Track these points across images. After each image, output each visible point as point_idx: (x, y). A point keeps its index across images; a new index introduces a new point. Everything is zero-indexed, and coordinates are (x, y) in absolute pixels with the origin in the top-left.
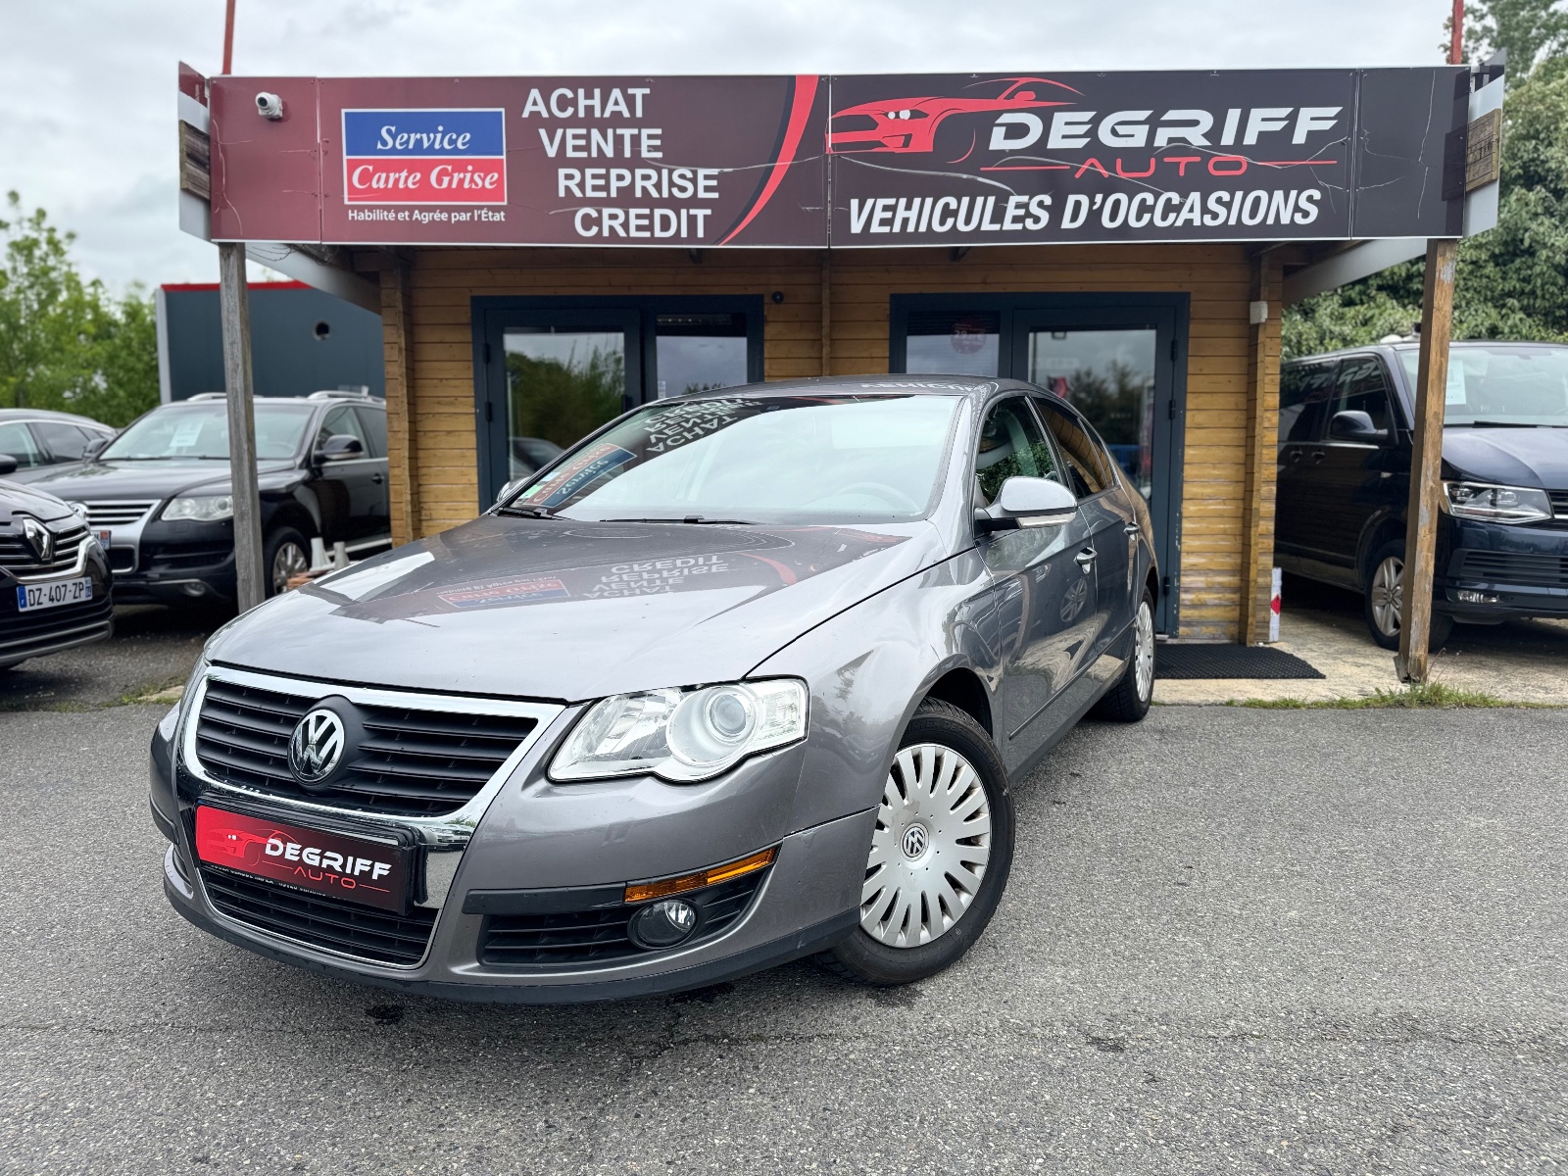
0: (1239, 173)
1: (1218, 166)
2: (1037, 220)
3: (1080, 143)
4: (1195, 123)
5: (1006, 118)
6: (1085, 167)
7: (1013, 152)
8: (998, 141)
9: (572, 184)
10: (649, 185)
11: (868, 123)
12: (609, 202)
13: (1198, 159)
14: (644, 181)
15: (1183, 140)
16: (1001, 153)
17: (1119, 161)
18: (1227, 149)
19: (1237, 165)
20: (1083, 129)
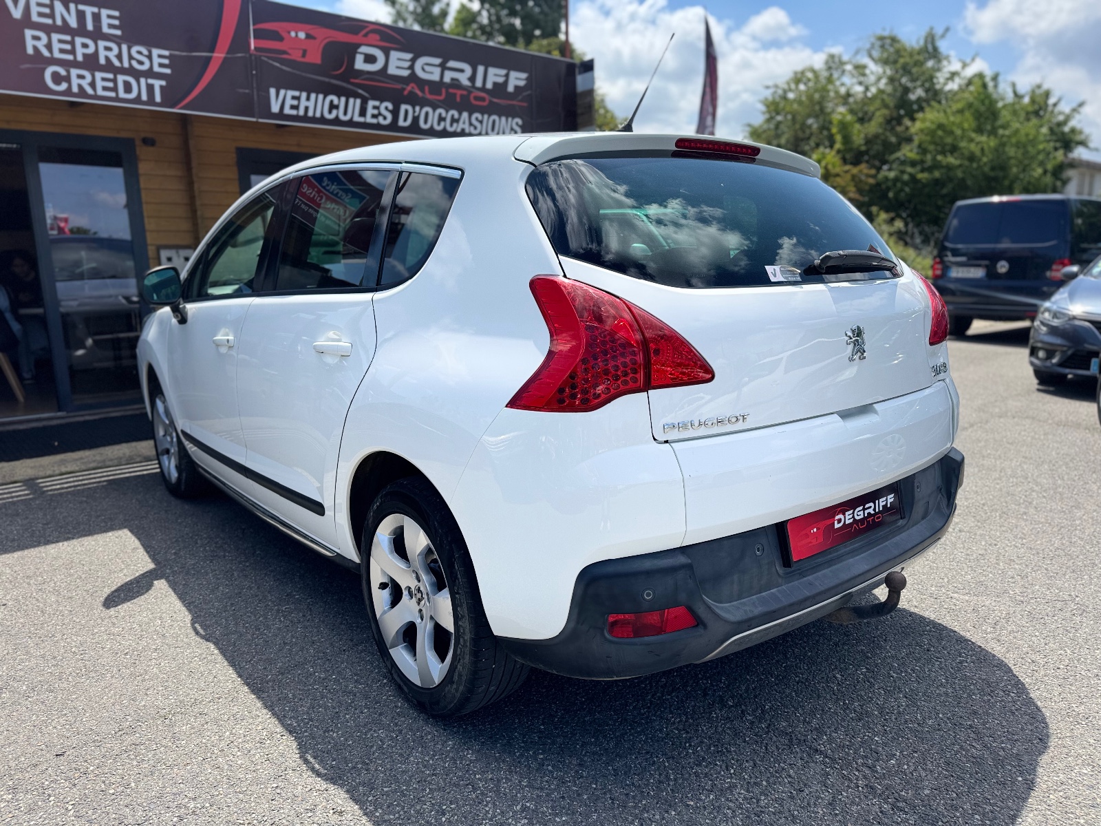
0: (485, 104)
1: (476, 98)
2: (385, 118)
3: (406, 73)
4: (462, 71)
5: (364, 49)
6: (409, 88)
7: (369, 73)
8: (360, 64)
9: (41, 45)
10: (112, 55)
11: (277, 37)
12: (75, 64)
13: (465, 93)
14: (107, 52)
15: (457, 80)
16: (361, 72)
17: (427, 88)
18: (478, 89)
19: (483, 99)
20: (407, 64)
